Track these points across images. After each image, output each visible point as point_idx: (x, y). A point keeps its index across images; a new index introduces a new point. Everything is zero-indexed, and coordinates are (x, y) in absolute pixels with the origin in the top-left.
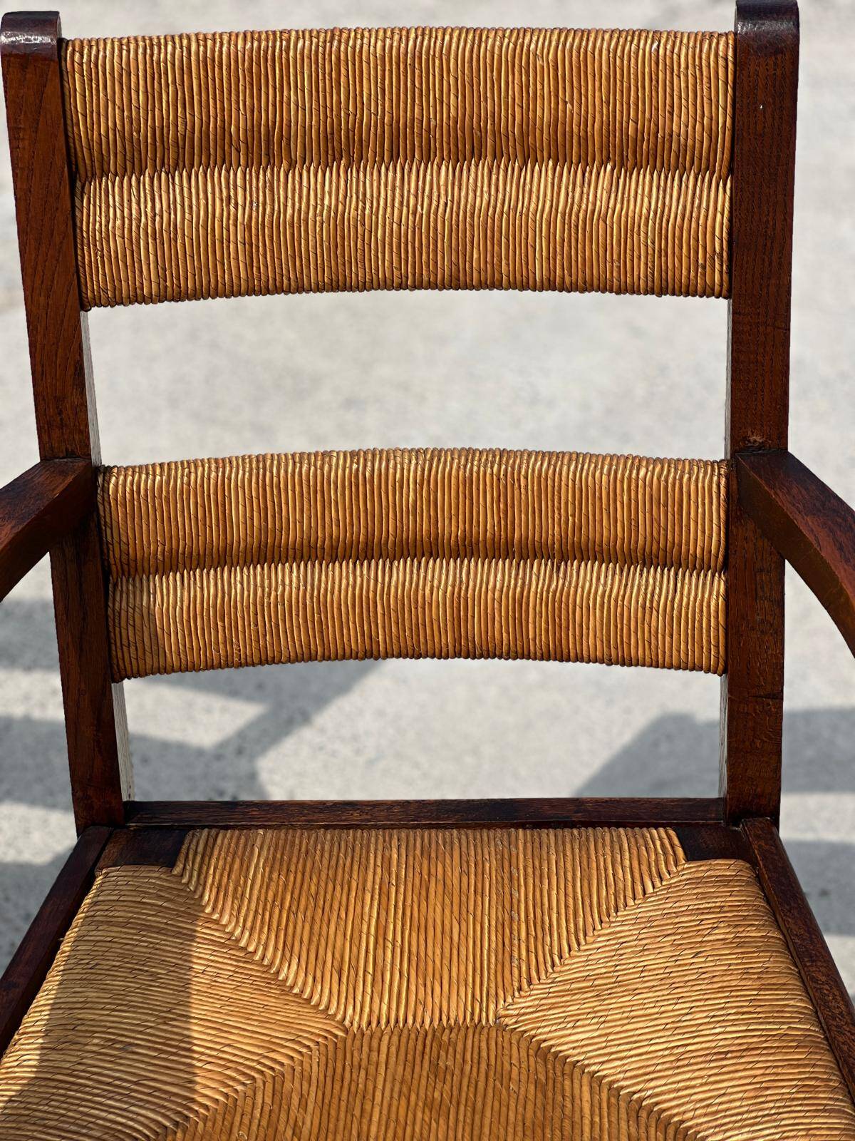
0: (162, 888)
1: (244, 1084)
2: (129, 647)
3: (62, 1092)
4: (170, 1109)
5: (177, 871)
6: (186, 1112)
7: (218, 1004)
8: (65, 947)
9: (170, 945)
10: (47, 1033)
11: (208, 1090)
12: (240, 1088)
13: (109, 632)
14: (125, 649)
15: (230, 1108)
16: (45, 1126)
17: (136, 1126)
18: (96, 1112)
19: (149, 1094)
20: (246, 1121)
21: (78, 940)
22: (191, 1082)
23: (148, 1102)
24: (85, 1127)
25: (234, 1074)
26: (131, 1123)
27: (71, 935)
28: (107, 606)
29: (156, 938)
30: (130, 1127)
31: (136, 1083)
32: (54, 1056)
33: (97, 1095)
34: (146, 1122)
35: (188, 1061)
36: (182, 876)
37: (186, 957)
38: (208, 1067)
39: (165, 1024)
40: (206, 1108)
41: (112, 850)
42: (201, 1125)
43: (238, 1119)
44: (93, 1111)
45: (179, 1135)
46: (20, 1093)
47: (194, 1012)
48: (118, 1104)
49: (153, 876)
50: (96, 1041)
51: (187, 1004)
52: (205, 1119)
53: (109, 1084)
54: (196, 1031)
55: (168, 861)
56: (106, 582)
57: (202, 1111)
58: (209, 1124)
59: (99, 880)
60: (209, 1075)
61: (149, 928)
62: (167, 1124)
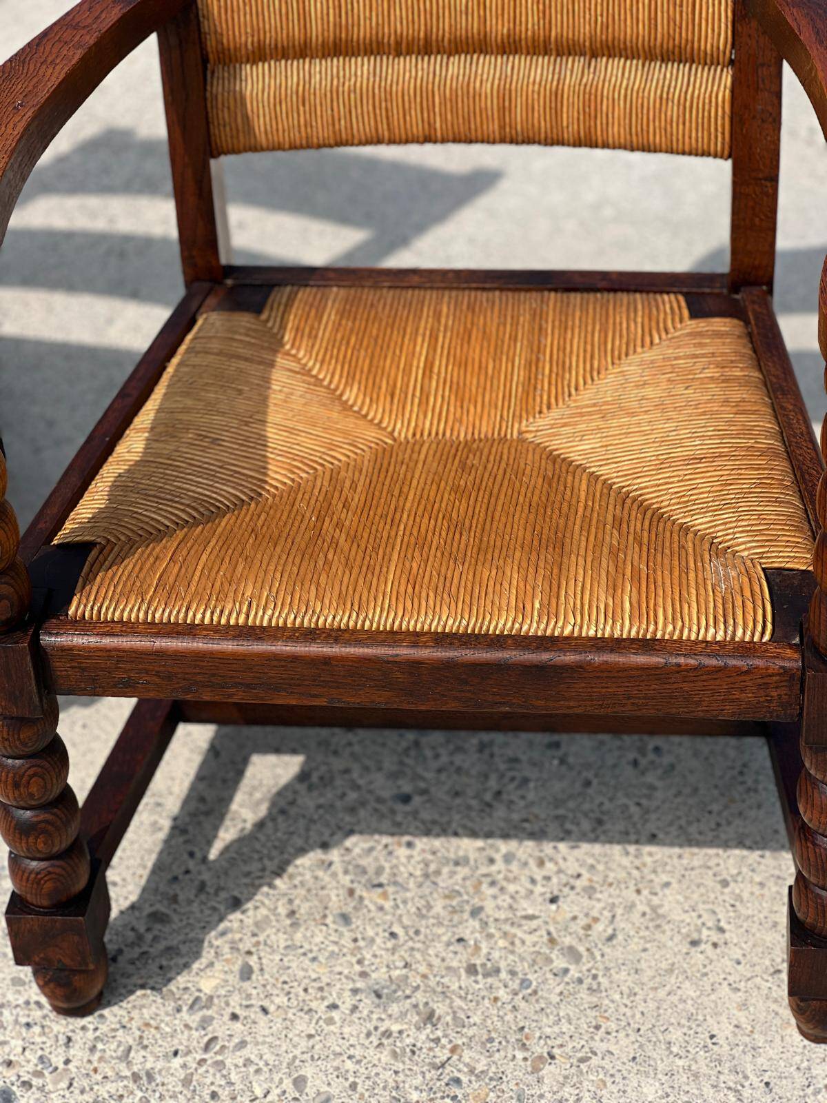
0: (249, 329)
1: (307, 473)
2: (224, 126)
3: (162, 471)
4: (247, 487)
5: (264, 316)
6: (259, 490)
7: (291, 414)
8: (170, 369)
9: (253, 369)
10: (152, 429)
11: (278, 475)
12: (304, 475)
13: (207, 113)
14: (222, 128)
15: (295, 490)
16: (146, 494)
17: (219, 498)
18: (188, 486)
19: (231, 476)
20: (307, 496)
21: (180, 364)
22: (265, 468)
23: (229, 481)
24: (177, 497)
25: (300, 465)
26: (215, 496)
27: (175, 361)
28: (205, 90)
29: (242, 365)
30: (215, 499)
31: (221, 467)
32: (155, 445)
33: (189, 474)
34: (227, 495)
35: (263, 453)
36: (267, 321)
37: (267, 380)
38: (279, 458)
39: (246, 425)
40: (276, 488)
41: (211, 301)
42: (271, 498)
43: (300, 496)
44: (185, 486)
45: (253, 505)
46: (128, 471)
47: (270, 419)
48: (205, 481)
49: (244, 320)
50: (190, 436)
51: (265, 413)
52: (274, 496)
53: (199, 467)
54: (271, 433)
55: (258, 310)
56: (205, 69)
57: (272, 490)
58: (277, 499)
59: (200, 322)
60: (279, 464)
61: (239, 357)
62: (244, 498)
